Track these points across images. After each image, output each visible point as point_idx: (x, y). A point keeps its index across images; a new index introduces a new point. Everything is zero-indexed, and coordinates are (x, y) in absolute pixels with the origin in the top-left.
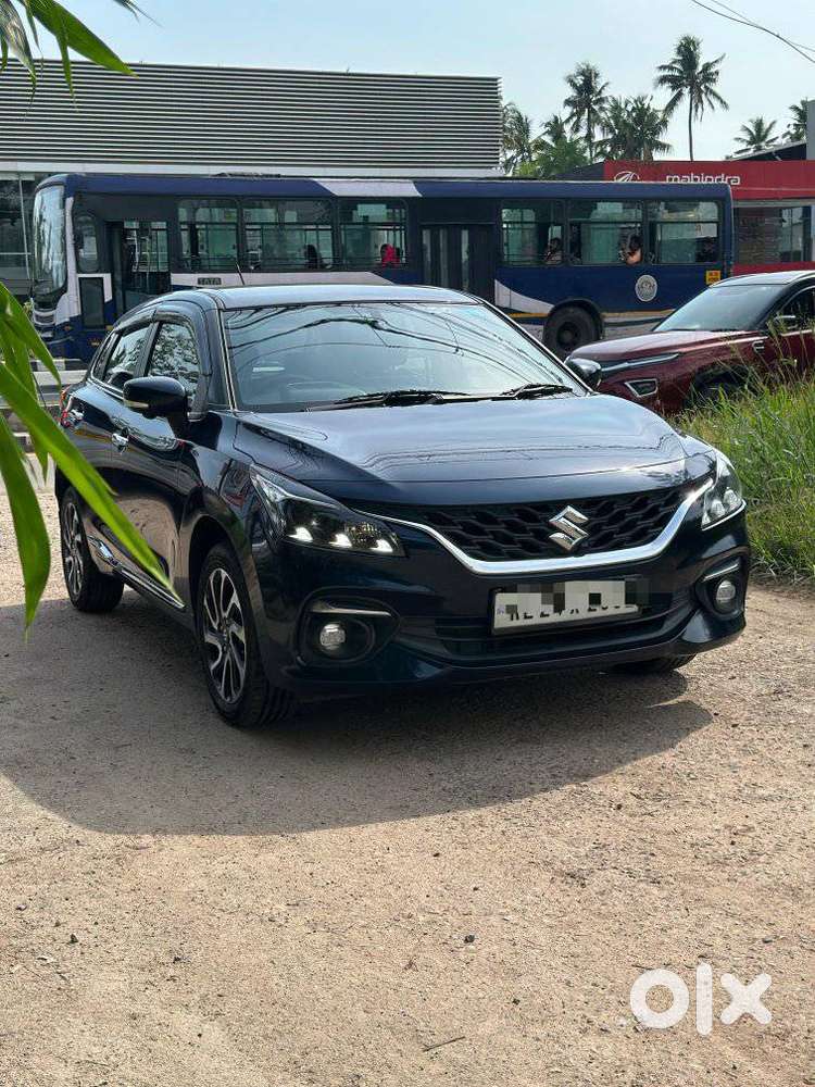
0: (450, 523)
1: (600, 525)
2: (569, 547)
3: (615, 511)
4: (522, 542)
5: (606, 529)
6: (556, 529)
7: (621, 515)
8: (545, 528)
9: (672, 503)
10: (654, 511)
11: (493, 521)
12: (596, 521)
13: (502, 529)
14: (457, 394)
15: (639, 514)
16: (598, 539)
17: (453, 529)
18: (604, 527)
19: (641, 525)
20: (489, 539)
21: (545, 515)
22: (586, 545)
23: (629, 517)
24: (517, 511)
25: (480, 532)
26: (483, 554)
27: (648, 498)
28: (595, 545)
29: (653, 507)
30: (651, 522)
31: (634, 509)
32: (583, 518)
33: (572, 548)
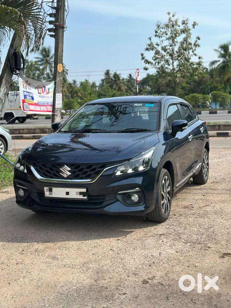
1: (75, 172)
2: (65, 177)
4: (53, 173)
5: (77, 173)
7: (82, 170)
8: (59, 171)
9: (103, 168)
11: (46, 167)
12: (74, 170)
13: (48, 169)
14: (104, 130)
15: (88, 170)
16: (74, 175)
19: (88, 172)
20: (45, 172)
21: (59, 167)
22: (71, 177)
23: (85, 170)
24: (52, 165)
25: (42, 169)
26: (43, 176)
27: (93, 165)
28: (74, 177)
29: (94, 168)
30: (92, 173)
31: (87, 168)
32: (69, 169)
33: (67, 177)
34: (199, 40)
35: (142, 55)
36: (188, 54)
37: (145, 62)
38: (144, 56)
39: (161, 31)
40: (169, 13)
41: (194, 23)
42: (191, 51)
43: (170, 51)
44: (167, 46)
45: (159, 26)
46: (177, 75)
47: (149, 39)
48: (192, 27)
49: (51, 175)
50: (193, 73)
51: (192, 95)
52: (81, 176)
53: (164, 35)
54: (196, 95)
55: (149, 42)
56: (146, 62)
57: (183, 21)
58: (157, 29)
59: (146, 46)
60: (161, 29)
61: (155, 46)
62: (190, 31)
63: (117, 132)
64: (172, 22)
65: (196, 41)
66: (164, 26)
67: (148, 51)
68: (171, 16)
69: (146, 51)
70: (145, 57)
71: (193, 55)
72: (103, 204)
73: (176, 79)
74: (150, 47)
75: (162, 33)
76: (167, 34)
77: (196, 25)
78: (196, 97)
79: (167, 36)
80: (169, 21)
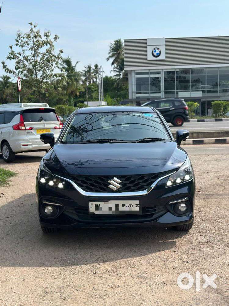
0: (78, 180)
1: (126, 184)
2: (115, 190)
3: (132, 180)
4: (99, 187)
5: (128, 185)
6: (110, 184)
7: (134, 181)
8: (107, 183)
9: (155, 178)
10: (147, 180)
11: (91, 180)
12: (124, 182)
13: (93, 183)
14: (120, 140)
15: (141, 181)
16: (125, 188)
17: (79, 182)
18: (127, 184)
19: (141, 184)
20: (89, 186)
21: (107, 179)
22: (121, 190)
23: (137, 182)
24: (98, 178)
25: (86, 183)
26: (87, 190)
27: (145, 176)
28: (124, 190)
29: (146, 179)
30: (145, 184)
31: (139, 179)
32: (120, 181)
33: (116, 190)
34: (62, 53)
35: (3, 63)
36: (51, 66)
37: (5, 71)
38: (5, 64)
39: (22, 41)
40: (31, 24)
41: (56, 36)
42: (54, 63)
43: (33, 62)
44: (29, 56)
45: (19, 36)
46: (42, 86)
47: (10, 48)
48: (54, 40)
49: (98, 189)
50: (58, 85)
51: (59, 106)
52: (132, 188)
53: (25, 45)
54: (62, 107)
55: (10, 51)
56: (7, 71)
57: (45, 33)
58: (18, 38)
59: (8, 55)
60: (22, 38)
61: (18, 55)
62: (53, 43)
63: (138, 142)
64: (34, 33)
65: (60, 54)
66: (26, 36)
67: (10, 60)
68: (33, 26)
69: (8, 59)
70: (6, 66)
71: (56, 67)
72: (154, 216)
73: (42, 90)
74: (12, 56)
75: (23, 42)
76: (28, 45)
77: (58, 38)
78: (63, 109)
79: (29, 46)
80: (31, 32)
